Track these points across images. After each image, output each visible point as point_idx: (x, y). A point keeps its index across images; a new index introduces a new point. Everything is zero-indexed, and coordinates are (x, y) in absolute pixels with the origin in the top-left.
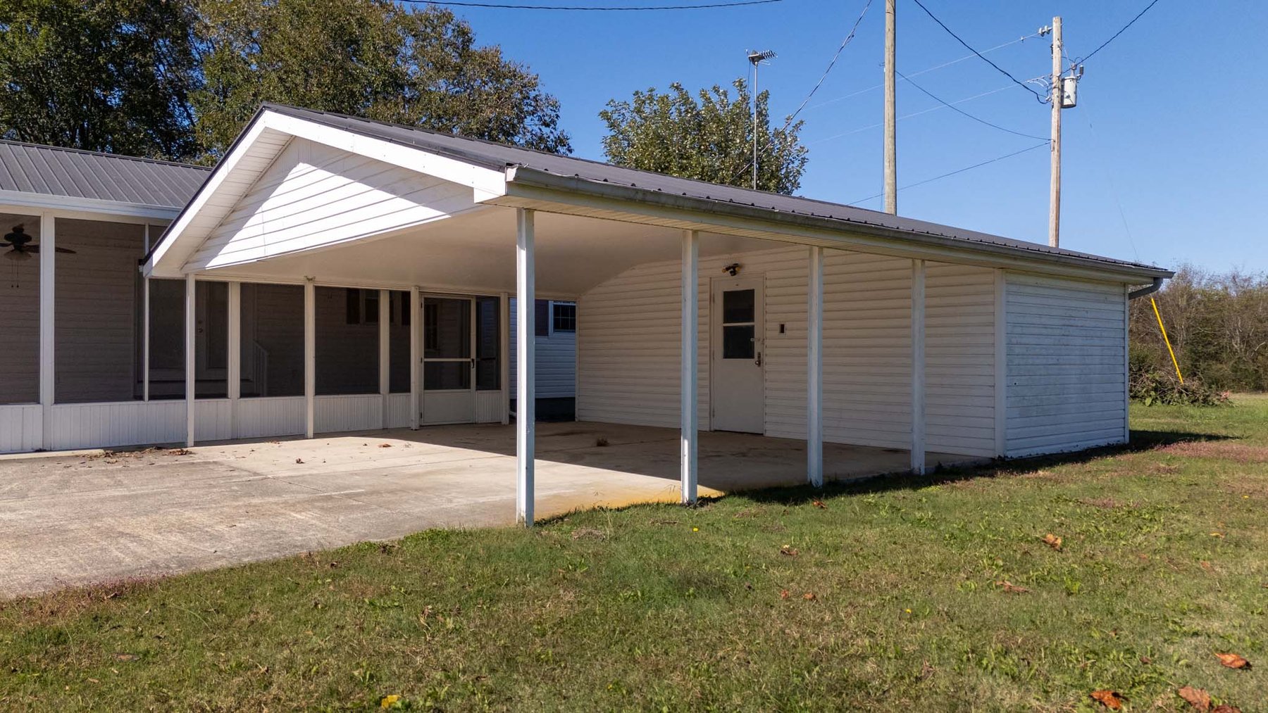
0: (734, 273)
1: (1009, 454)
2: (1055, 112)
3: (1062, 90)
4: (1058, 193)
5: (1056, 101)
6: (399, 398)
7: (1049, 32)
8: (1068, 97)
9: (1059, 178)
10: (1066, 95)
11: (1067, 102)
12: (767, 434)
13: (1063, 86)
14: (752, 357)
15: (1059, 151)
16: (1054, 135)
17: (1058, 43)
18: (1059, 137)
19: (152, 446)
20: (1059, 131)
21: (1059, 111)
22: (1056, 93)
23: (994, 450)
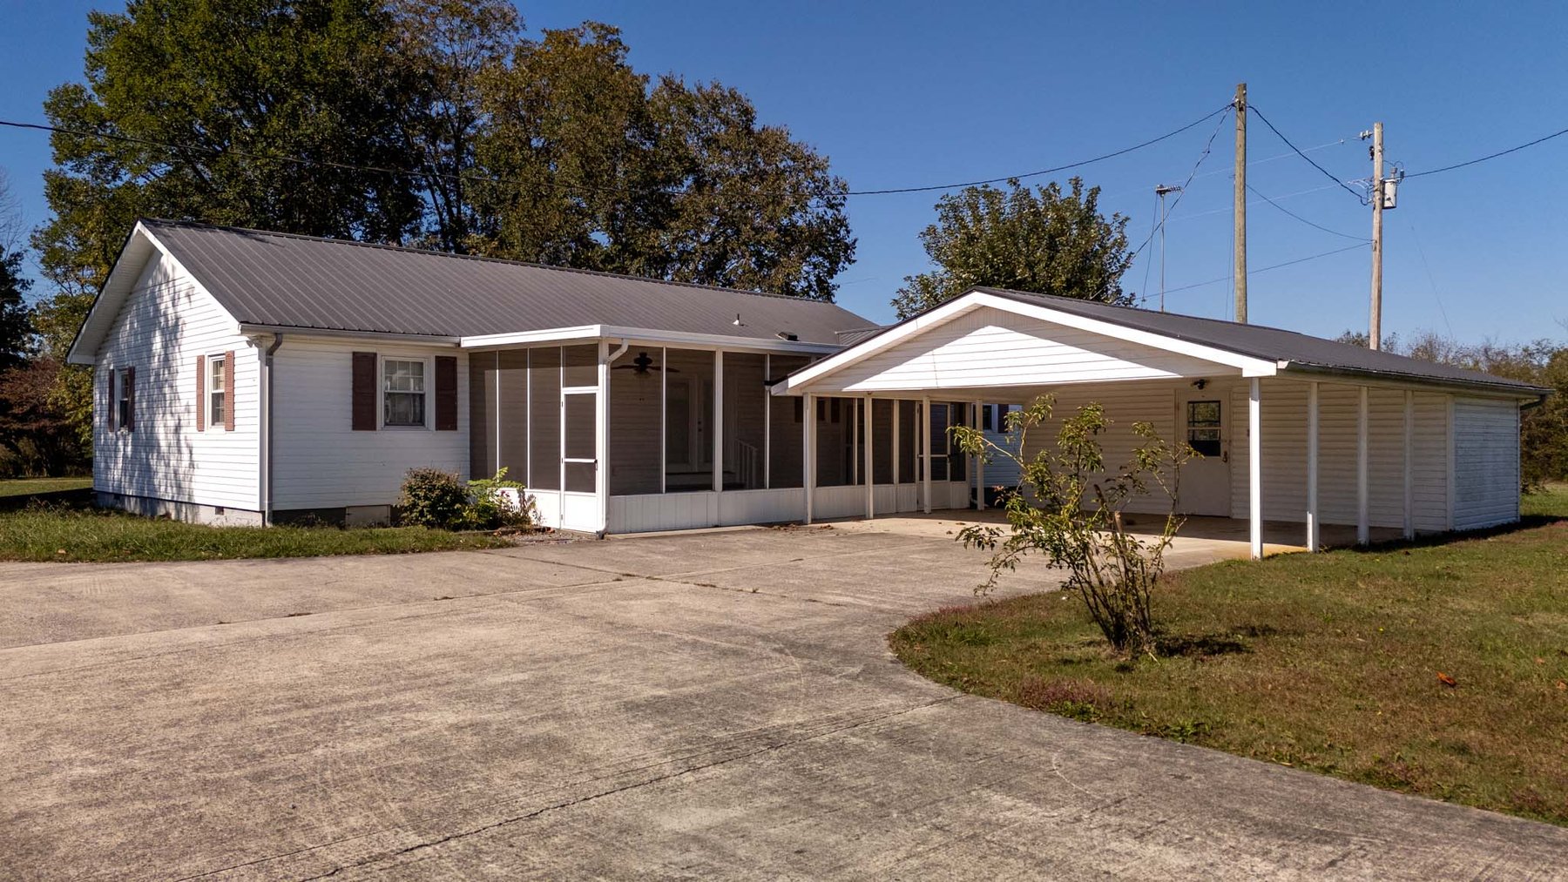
0: (1201, 387)
1: (1457, 528)
2: (1376, 214)
3: (1383, 193)
4: (1380, 292)
5: (1378, 204)
6: (906, 486)
7: (1369, 136)
8: (1389, 199)
9: (1380, 277)
10: (1387, 197)
11: (1387, 204)
12: (1235, 517)
13: (1384, 189)
14: (1218, 454)
15: (1380, 251)
16: (1376, 236)
17: (1379, 148)
18: (1381, 238)
19: (794, 522)
20: (1380, 232)
21: (1380, 212)
22: (1377, 195)
23: (1446, 525)
